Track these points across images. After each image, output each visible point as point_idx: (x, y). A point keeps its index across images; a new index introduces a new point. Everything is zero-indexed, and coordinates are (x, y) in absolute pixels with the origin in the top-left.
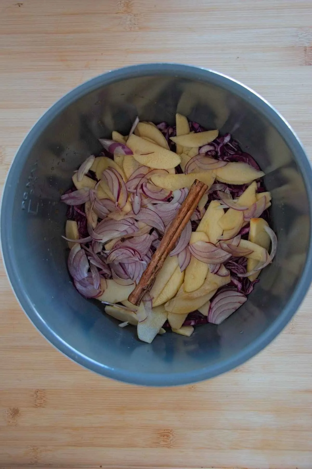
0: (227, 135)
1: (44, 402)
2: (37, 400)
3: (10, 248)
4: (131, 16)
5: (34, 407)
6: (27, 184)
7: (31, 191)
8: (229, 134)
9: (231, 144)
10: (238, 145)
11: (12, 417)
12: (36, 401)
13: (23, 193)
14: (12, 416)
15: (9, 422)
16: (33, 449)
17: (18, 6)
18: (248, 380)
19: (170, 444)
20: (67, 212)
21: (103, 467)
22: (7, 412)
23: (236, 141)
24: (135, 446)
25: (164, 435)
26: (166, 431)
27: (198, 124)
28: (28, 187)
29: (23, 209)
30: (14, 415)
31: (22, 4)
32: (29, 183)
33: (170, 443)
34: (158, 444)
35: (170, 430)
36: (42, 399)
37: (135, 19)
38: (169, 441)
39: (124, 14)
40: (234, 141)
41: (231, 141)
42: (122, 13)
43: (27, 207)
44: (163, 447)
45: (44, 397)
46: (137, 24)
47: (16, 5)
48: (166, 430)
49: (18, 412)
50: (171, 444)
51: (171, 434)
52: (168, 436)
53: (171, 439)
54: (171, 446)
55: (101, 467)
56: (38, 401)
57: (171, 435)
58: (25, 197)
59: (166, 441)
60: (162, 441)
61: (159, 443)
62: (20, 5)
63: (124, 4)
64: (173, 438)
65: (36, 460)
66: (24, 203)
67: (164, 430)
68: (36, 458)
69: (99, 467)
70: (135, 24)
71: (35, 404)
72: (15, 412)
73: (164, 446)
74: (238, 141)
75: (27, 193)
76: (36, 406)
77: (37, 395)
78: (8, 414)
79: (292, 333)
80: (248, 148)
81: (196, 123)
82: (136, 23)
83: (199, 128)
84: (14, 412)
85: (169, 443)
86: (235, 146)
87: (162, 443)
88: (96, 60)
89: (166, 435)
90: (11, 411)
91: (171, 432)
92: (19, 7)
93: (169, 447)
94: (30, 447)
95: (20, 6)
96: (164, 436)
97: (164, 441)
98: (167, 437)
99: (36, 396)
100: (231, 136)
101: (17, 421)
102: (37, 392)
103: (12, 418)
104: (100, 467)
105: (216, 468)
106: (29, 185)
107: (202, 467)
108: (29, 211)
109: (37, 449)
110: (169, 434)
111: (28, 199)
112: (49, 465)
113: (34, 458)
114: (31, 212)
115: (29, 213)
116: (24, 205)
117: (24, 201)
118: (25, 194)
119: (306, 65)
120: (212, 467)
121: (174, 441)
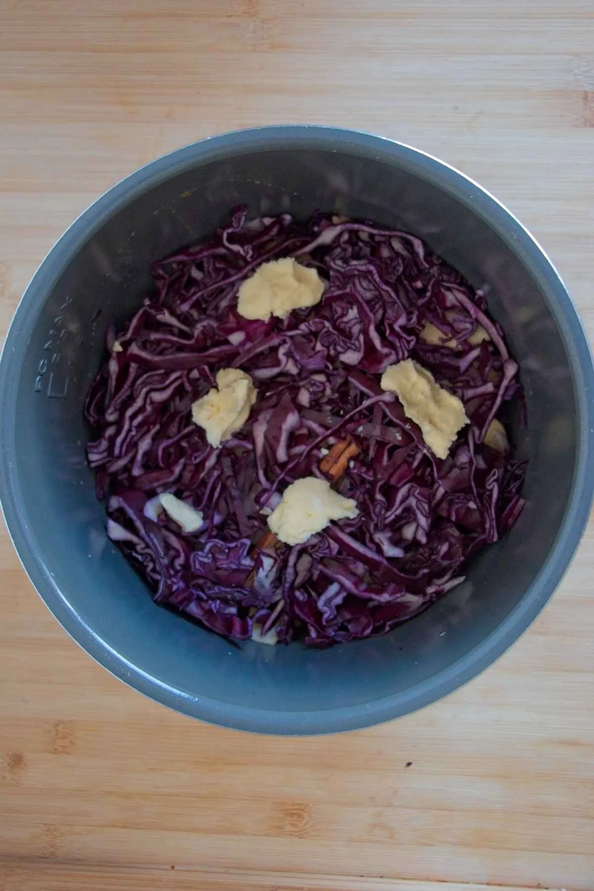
2: (57, 740)
4: (256, 22)
5: (51, 752)
6: (46, 345)
7: (54, 356)
13: (39, 362)
14: (10, 767)
15: (5, 778)
16: (48, 830)
19: (302, 831)
21: (176, 868)
24: (237, 833)
25: (293, 813)
26: (296, 807)
28: (47, 349)
29: (38, 391)
32: (50, 342)
33: (304, 829)
34: (281, 830)
35: (304, 805)
36: (66, 738)
37: (263, 28)
38: (302, 825)
43: (45, 387)
45: (70, 734)
48: (296, 804)
49: (22, 761)
50: (306, 831)
51: (305, 812)
52: (299, 816)
53: (306, 821)
54: (305, 835)
55: (173, 867)
56: (59, 741)
57: (305, 814)
58: (42, 367)
59: (296, 826)
60: (288, 824)
61: (283, 829)
64: (309, 820)
65: (53, 849)
66: (39, 381)
67: (293, 804)
68: (52, 846)
69: (169, 867)
72: (17, 761)
73: (291, 835)
75: (46, 361)
76: (56, 751)
77: (57, 730)
82: (265, 36)
84: (14, 761)
85: (302, 829)
87: (289, 828)
88: (188, 105)
89: (296, 814)
91: (306, 808)
93: (301, 836)
94: (42, 825)
96: (292, 815)
97: (292, 825)
98: (299, 818)
99: (56, 733)
101: (18, 777)
102: (58, 724)
103: (10, 771)
104: (171, 869)
105: (388, 877)
106: (51, 347)
107: (362, 876)
108: (49, 393)
109: (55, 830)
110: (301, 812)
111: (48, 372)
112: (76, 861)
113: (48, 846)
114: (53, 394)
115: (50, 397)
116: (40, 383)
117: (41, 375)
118: (42, 363)
119: (586, 126)
120: (381, 877)
121: (311, 826)
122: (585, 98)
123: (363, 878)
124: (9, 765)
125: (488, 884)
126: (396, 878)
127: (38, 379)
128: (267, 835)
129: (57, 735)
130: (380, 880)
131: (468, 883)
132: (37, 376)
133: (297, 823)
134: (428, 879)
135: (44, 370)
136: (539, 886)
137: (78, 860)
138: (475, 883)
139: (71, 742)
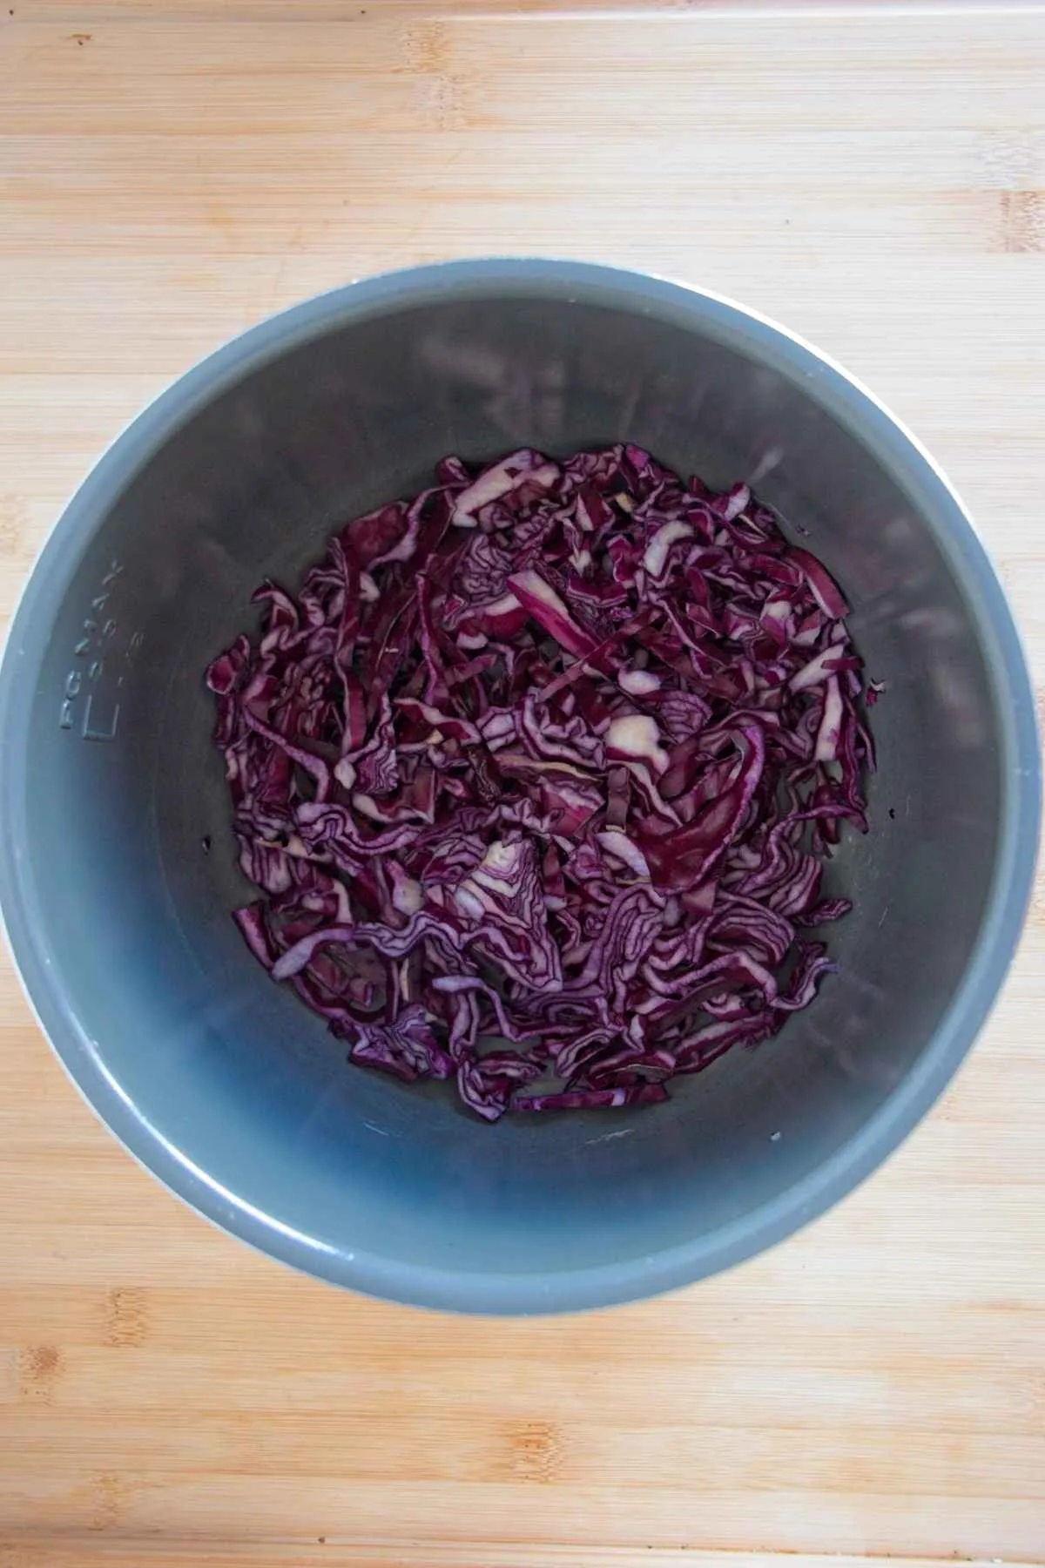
0: (737, 488)
1: (140, 1328)
2: (116, 1322)
3: (18, 855)
4: (442, 80)
5: (105, 1344)
6: (79, 647)
7: (94, 666)
8: (745, 488)
9: (752, 519)
10: (774, 525)
11: (34, 1376)
12: (115, 1325)
13: (66, 677)
14: (35, 1371)
15: (26, 1392)
16: (103, 1481)
17: (75, 42)
18: (804, 1267)
19: (545, 1470)
20: (216, 730)
21: (327, 1541)
22: (20, 1361)
23: (766, 512)
24: (433, 1476)
25: (529, 1441)
26: (534, 1429)
27: (646, 451)
28: (81, 654)
29: (66, 727)
30: (42, 1368)
31: (88, 38)
32: (86, 641)
33: (549, 1467)
34: (507, 1470)
35: (549, 1426)
36: (132, 1318)
37: (454, 90)
38: (544, 1460)
39: (418, 73)
40: (759, 512)
41: (752, 509)
42: (414, 70)
43: (77, 718)
44: (526, 1481)
45: (139, 1312)
46: (463, 109)
47: (69, 38)
48: (535, 1425)
49: (57, 1361)
50: (551, 1470)
51: (550, 1438)
52: (539, 1444)
53: (550, 1453)
54: (550, 1478)
55: (322, 1540)
56: (121, 1324)
57: (550, 1442)
58: (72, 686)
59: (532, 1461)
60: (521, 1459)
61: (511, 1468)
62: (84, 41)
63: (422, 44)
64: (556, 1451)
65: (112, 1514)
66: (68, 708)
67: (530, 1425)
68: (111, 1509)
69: (315, 1540)
70: (456, 106)
71: (111, 1337)
72: (46, 1360)
73: (527, 1477)
74: (774, 509)
75: (79, 675)
76: (115, 1343)
77: (116, 1305)
78: (21, 1365)
79: (948, 1118)
80: (806, 533)
81: (637, 449)
82: (459, 105)
83: (649, 465)
84: (41, 1360)
85: (545, 1467)
86: (763, 524)
87: (523, 1467)
88: (327, 222)
89: (535, 1441)
90: (32, 1357)
91: (551, 1431)
92: (78, 44)
93: (543, 1479)
94: (91, 1472)
95: (81, 44)
96: (527, 1443)
97: (528, 1460)
98: (538, 1447)
99: (115, 1310)
100: (752, 493)
101: (50, 1389)
102: (119, 1295)
103: (36, 1378)
104: (318, 1542)
105: (694, 1548)
106: (87, 649)
107: (650, 1547)
108: (85, 731)
109: (115, 1481)
110: (544, 1438)
111: (83, 694)
112: (153, 1534)
113: (104, 1509)
114: (93, 733)
115: (87, 738)
116: (69, 713)
117: (70, 699)
118: (71, 677)
119: (1007, 250)
120: (683, 1548)
121: (561, 1462)
122: (1005, 203)
123: (651, 1550)
124: (33, 1368)
125: (868, 1555)
126: (711, 1549)
127: (65, 705)
128: (485, 1480)
129: (117, 1313)
130: (680, 1552)
131: (834, 1553)
132: (64, 700)
133: (536, 1457)
134: (763, 1549)
135: (76, 691)
136: (955, 1556)
137: (157, 1531)
138: (844, 1554)
139: (140, 1324)
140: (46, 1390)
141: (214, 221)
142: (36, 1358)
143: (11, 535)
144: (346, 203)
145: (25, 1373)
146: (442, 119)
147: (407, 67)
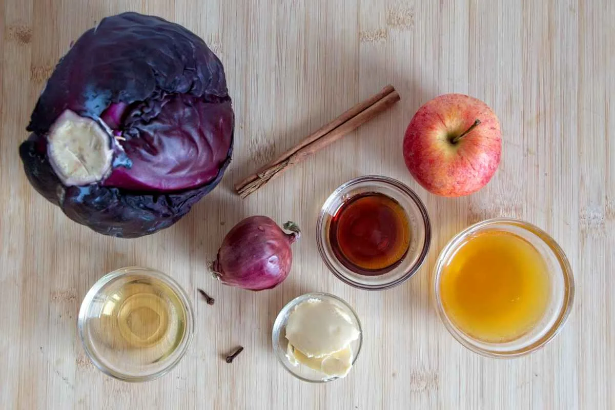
1: (39, 80)
12: (40, 69)
22: (25, 26)
30: (22, 36)
39: (606, 208)
42: (607, 206)
46: (589, 228)
71: (36, 67)
78: (23, 26)
90: (27, 31)
140: (11, 38)
141: (538, 116)
142: (26, 33)
143: (396, 22)
144: (546, 174)
145: (19, 28)
146: (585, 219)
147: (609, 202)
